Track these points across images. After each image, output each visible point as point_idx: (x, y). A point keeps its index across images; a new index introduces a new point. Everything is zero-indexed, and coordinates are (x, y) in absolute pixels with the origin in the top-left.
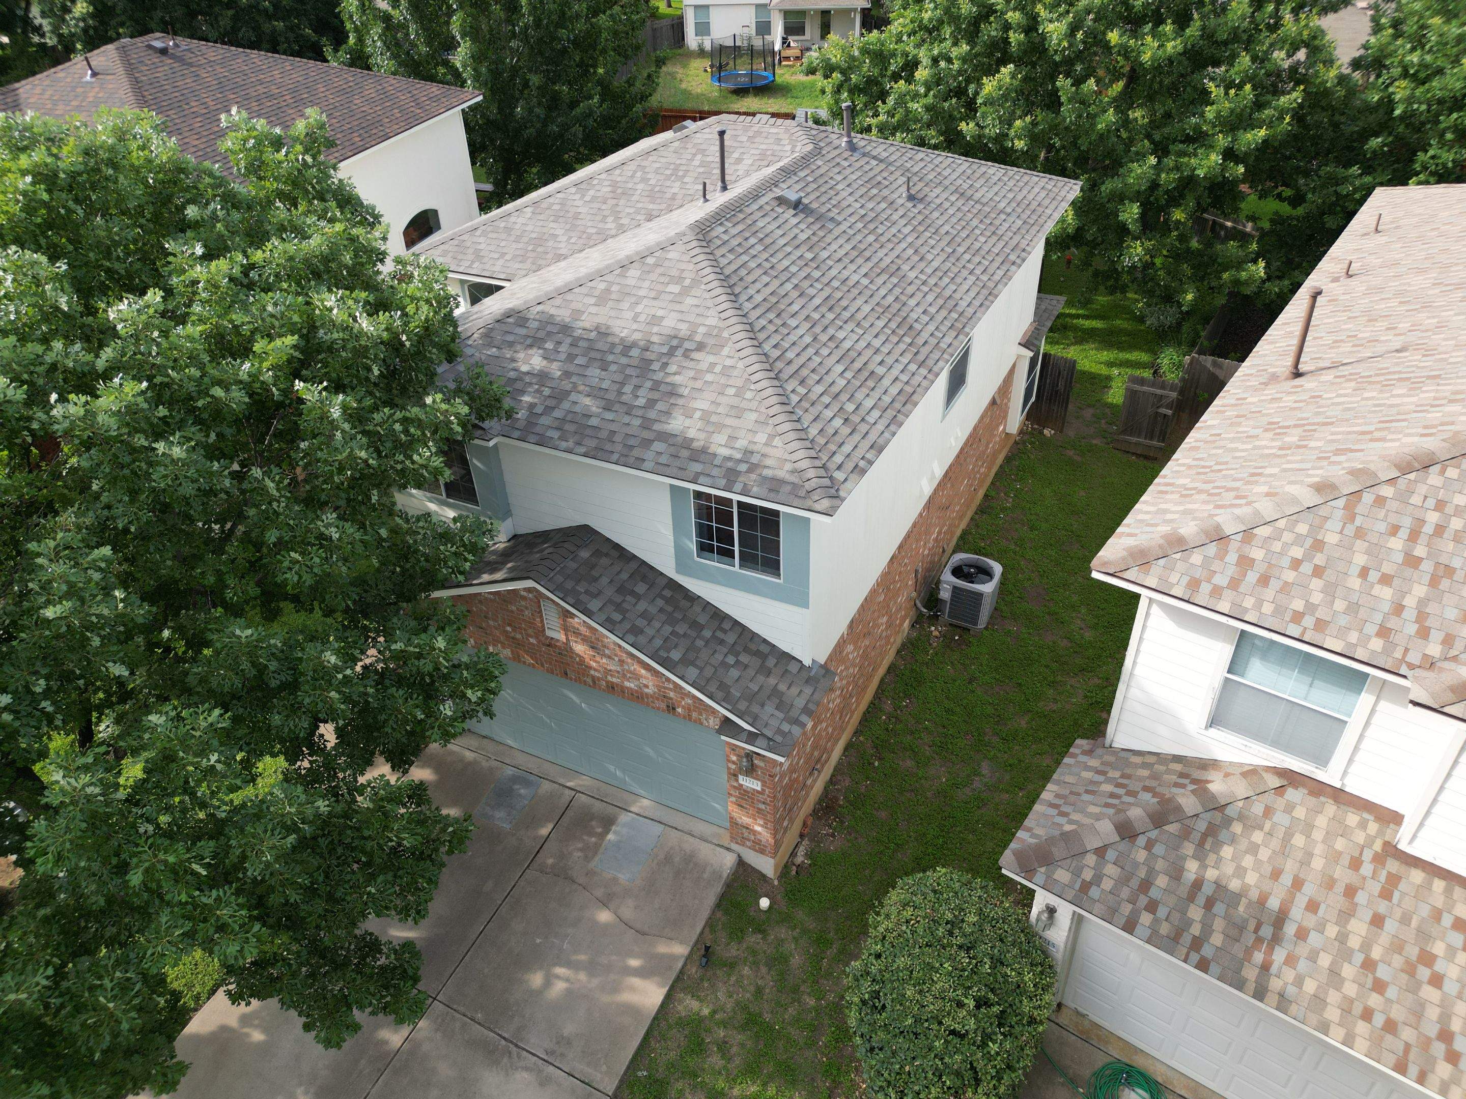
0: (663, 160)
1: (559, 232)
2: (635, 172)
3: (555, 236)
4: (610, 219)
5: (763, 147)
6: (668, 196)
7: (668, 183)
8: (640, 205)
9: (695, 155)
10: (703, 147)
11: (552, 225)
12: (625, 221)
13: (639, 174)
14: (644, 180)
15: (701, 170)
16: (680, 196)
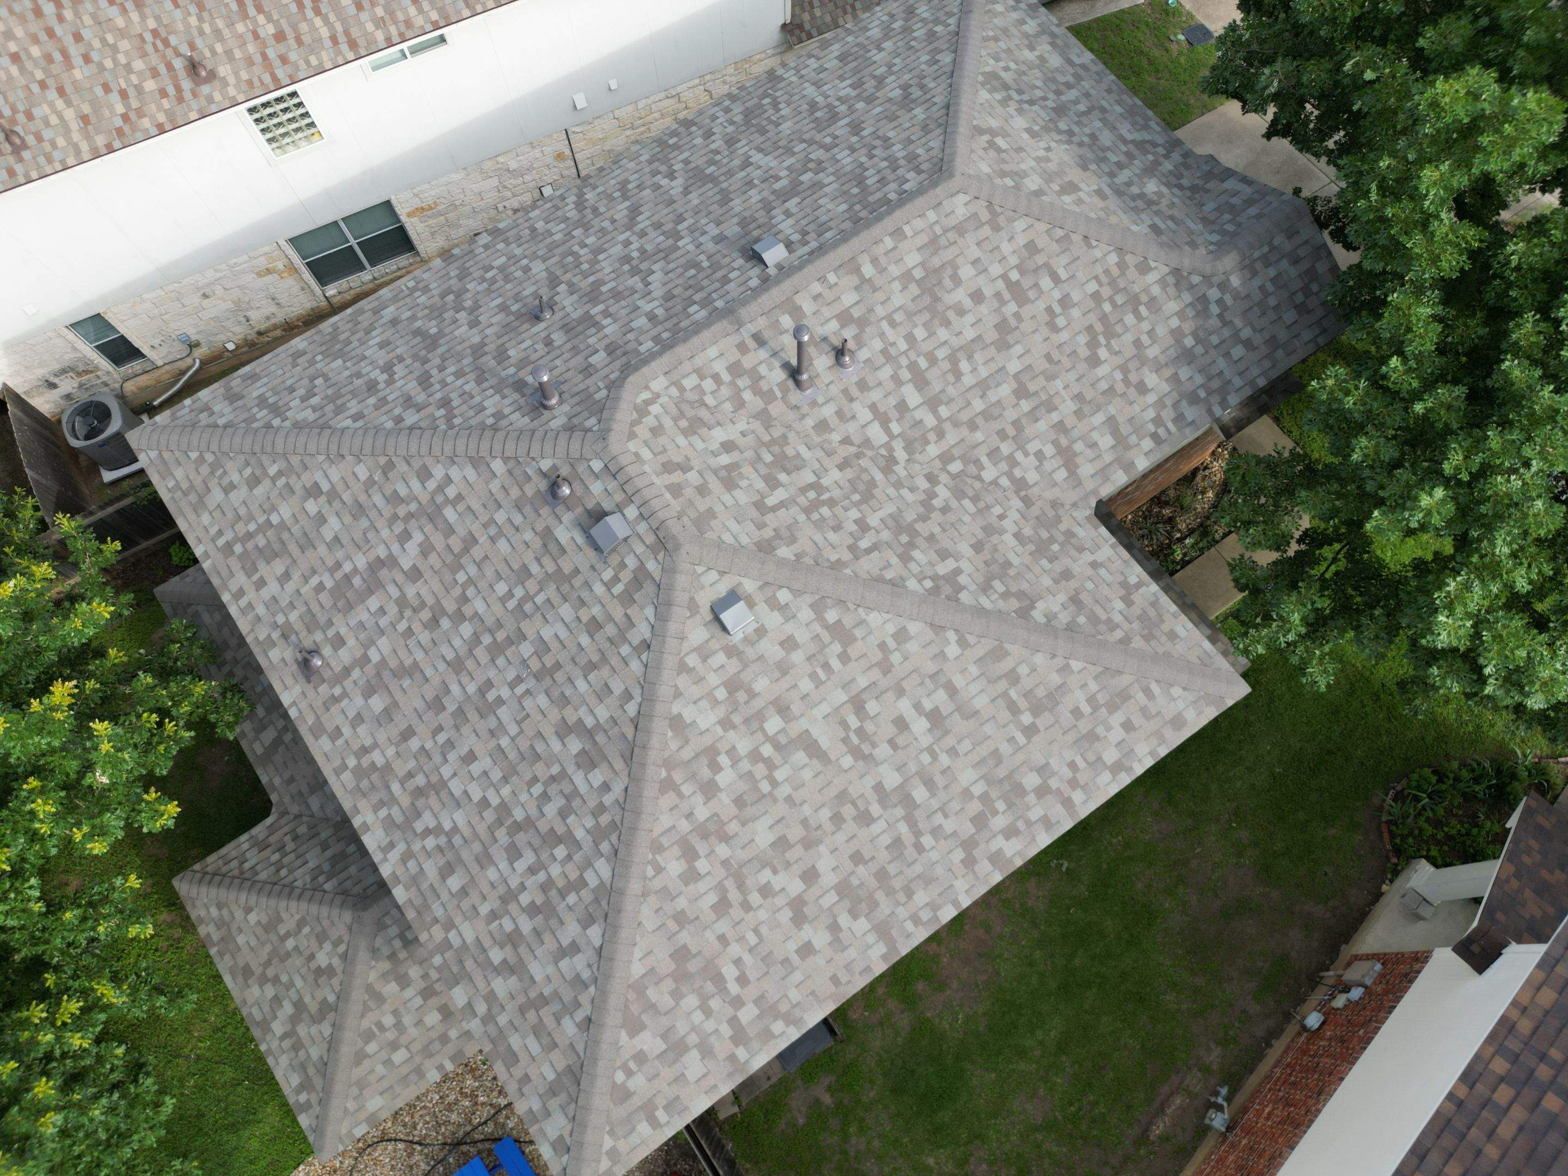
0: (818, 537)
1: (1009, 539)
2: (868, 551)
3: (1017, 535)
4: (938, 503)
5: (681, 440)
6: (849, 473)
7: (836, 493)
8: (891, 491)
9: (774, 509)
10: (754, 513)
11: (1015, 561)
12: (923, 484)
13: (864, 544)
14: (863, 526)
15: (783, 477)
16: (838, 459)
